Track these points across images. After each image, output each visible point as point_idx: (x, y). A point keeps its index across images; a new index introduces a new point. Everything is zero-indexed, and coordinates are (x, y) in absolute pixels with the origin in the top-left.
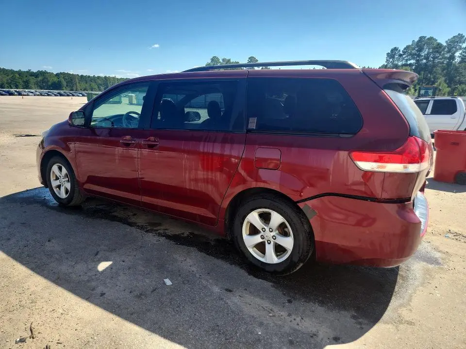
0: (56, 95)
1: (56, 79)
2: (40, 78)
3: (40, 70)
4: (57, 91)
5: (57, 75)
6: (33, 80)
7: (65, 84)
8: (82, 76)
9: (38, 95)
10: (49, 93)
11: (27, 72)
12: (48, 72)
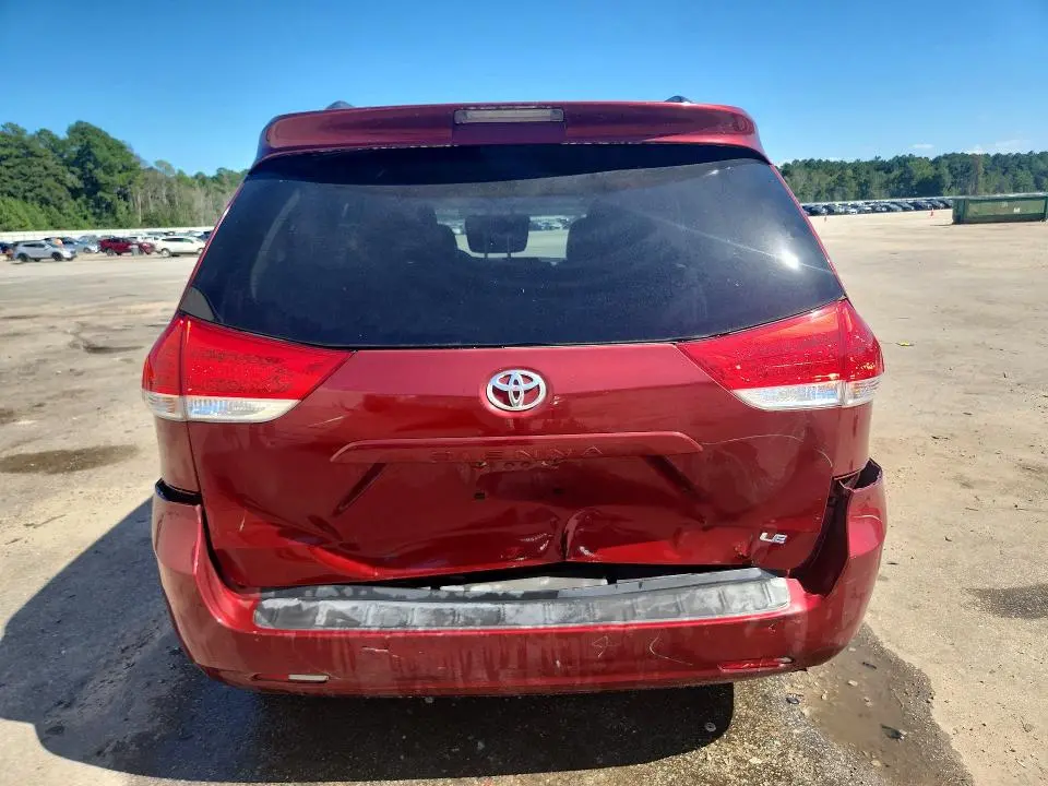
0: (905, 209)
1: (929, 172)
2: (896, 173)
3: (900, 155)
4: (911, 200)
5: (937, 161)
6: (878, 178)
7: (948, 179)
8: (997, 156)
9: (867, 212)
10: (892, 206)
11: (871, 163)
12: (917, 156)
